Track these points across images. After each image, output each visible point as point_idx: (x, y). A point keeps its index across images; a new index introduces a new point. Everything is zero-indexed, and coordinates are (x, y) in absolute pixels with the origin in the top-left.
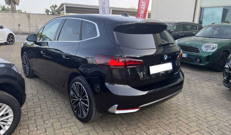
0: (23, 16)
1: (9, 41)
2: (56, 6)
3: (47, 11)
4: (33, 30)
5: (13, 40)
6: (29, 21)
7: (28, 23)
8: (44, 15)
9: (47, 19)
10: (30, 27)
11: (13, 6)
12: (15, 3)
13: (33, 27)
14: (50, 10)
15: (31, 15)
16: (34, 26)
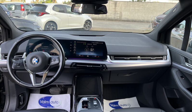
0: (111, 3)
1: (86, 27)
4: (117, 16)
5: (90, 26)
6: (115, 9)
7: (114, 10)
8: (129, 2)
9: (131, 5)
10: (115, 14)
13: (118, 14)
15: (118, 3)
16: (119, 12)
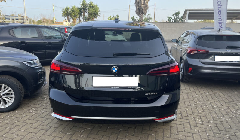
2: (179, 13)
3: (170, 19)
8: (165, 23)
11: (141, 16)
12: (143, 13)
14: (173, 18)
